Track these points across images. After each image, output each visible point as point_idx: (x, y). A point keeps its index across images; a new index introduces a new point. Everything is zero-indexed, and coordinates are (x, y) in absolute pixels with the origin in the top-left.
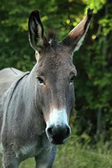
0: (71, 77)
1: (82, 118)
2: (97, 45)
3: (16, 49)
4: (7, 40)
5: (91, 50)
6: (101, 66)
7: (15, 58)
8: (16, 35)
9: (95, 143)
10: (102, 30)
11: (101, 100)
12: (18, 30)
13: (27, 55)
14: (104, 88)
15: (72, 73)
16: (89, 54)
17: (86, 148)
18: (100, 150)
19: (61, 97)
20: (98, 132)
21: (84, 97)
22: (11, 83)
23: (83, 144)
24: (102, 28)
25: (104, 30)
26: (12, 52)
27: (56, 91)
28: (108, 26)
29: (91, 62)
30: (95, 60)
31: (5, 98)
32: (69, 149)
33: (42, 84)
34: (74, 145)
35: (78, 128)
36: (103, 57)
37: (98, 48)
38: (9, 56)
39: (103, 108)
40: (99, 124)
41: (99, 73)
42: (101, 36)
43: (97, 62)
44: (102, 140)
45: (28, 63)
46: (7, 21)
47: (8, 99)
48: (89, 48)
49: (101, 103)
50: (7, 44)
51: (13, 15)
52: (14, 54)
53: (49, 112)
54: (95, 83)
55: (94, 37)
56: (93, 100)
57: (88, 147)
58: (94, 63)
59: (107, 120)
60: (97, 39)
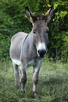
0: (46, 31)
1: (50, 51)
2: (55, 23)
3: (24, 26)
4: (20, 22)
5: (53, 25)
6: (57, 31)
7: (23, 29)
8: (23, 20)
9: (55, 60)
10: (56, 17)
11: (57, 44)
12: (24, 18)
13: (28, 28)
14: (58, 40)
15: (47, 30)
16: (52, 26)
17: (52, 63)
18: (57, 63)
19: (42, 38)
20: (56, 56)
21: (51, 43)
22: (24, 38)
23: (51, 61)
24: (57, 16)
25: (58, 17)
26: (22, 27)
27: (40, 37)
28: (59, 15)
29: (53, 30)
30: (54, 29)
31: (22, 43)
32: (45, 63)
33: (35, 34)
34: (47, 61)
35: (48, 55)
36: (58, 28)
37: (55, 24)
38: (21, 28)
39: (58, 47)
40: (56, 54)
41: (56, 34)
42: (56, 19)
43: (55, 29)
44: (58, 60)
45: (28, 31)
46: (20, 15)
47: (23, 44)
48: (52, 24)
49: (57, 45)
50: (20, 24)
51: (22, 12)
52: (23, 27)
53: (38, 45)
54: (55, 38)
55: (54, 20)
56: (54, 45)
57: (53, 62)
58: (54, 30)
59: (60, 52)
60: (55, 20)
